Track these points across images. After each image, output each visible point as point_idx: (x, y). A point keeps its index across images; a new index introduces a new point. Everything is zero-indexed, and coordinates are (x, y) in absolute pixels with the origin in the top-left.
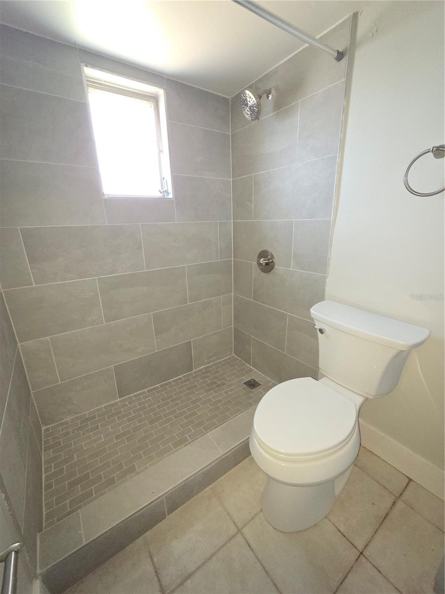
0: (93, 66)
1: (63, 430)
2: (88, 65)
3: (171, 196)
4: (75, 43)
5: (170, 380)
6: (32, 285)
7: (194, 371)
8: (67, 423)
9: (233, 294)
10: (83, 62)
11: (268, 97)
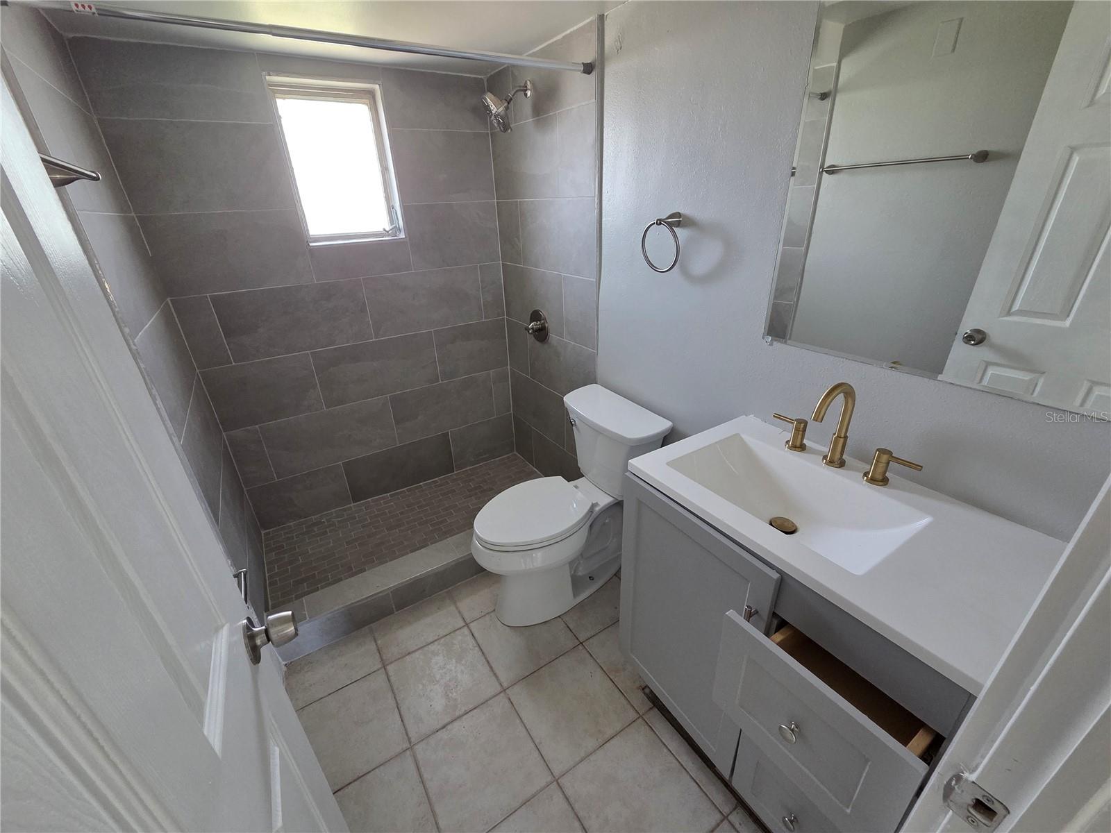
0: (279, 73)
1: (285, 534)
2: (271, 73)
3: (402, 236)
4: (251, 49)
5: (421, 484)
6: (232, 363)
7: (455, 472)
8: (290, 527)
9: (509, 367)
10: (263, 70)
11: (526, 95)
